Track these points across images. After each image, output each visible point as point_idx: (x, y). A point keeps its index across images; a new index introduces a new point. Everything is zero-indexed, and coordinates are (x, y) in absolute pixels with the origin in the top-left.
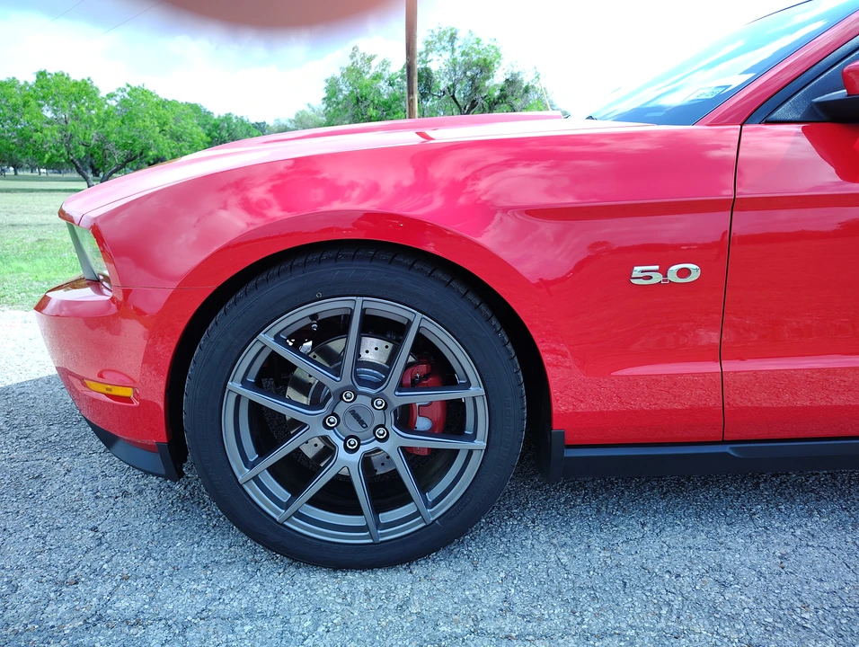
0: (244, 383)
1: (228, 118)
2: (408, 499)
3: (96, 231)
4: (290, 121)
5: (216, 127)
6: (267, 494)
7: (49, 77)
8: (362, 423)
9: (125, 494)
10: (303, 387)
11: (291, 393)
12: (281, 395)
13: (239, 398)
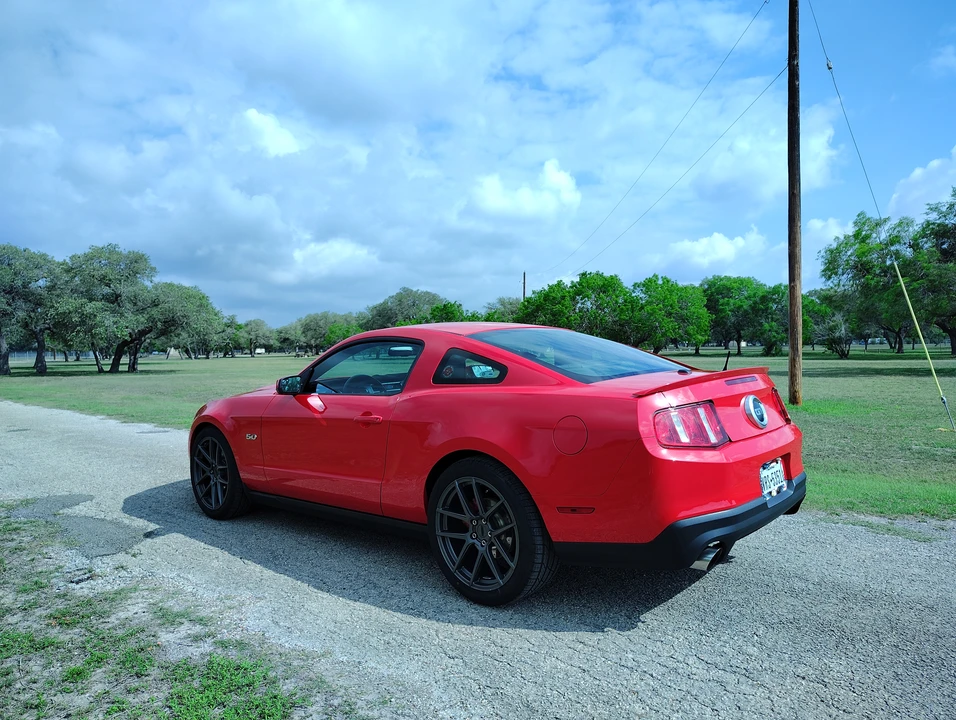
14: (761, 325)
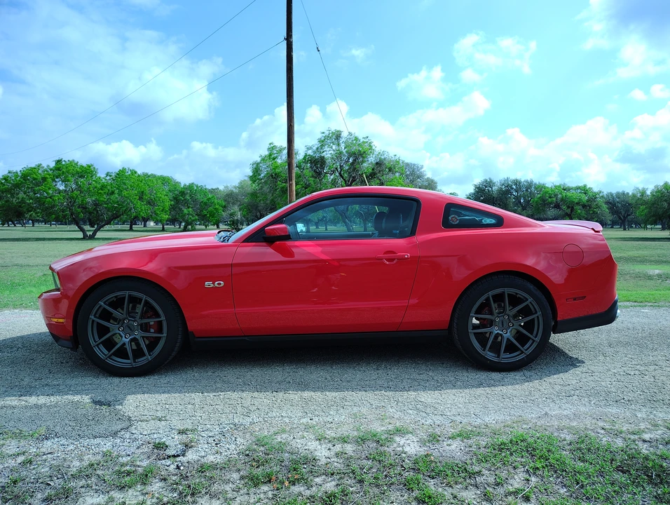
0: (95, 317)
1: (191, 186)
2: (144, 355)
3: (58, 273)
4: (235, 187)
5: (183, 193)
6: (102, 352)
7: (63, 163)
8: (131, 329)
9: (62, 363)
10: (115, 319)
11: (111, 321)
12: (109, 321)
13: (93, 321)
14: (180, 209)
